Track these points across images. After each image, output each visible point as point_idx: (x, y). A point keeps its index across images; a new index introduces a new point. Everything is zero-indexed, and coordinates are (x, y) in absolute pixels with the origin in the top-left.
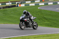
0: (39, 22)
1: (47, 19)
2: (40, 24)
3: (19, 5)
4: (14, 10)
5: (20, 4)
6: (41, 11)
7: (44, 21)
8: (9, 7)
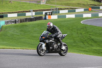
0: (82, 46)
1: (96, 42)
2: (84, 51)
3: (47, 16)
4: (38, 25)
5: (49, 15)
6: (86, 27)
7: (91, 45)
8: (31, 20)
